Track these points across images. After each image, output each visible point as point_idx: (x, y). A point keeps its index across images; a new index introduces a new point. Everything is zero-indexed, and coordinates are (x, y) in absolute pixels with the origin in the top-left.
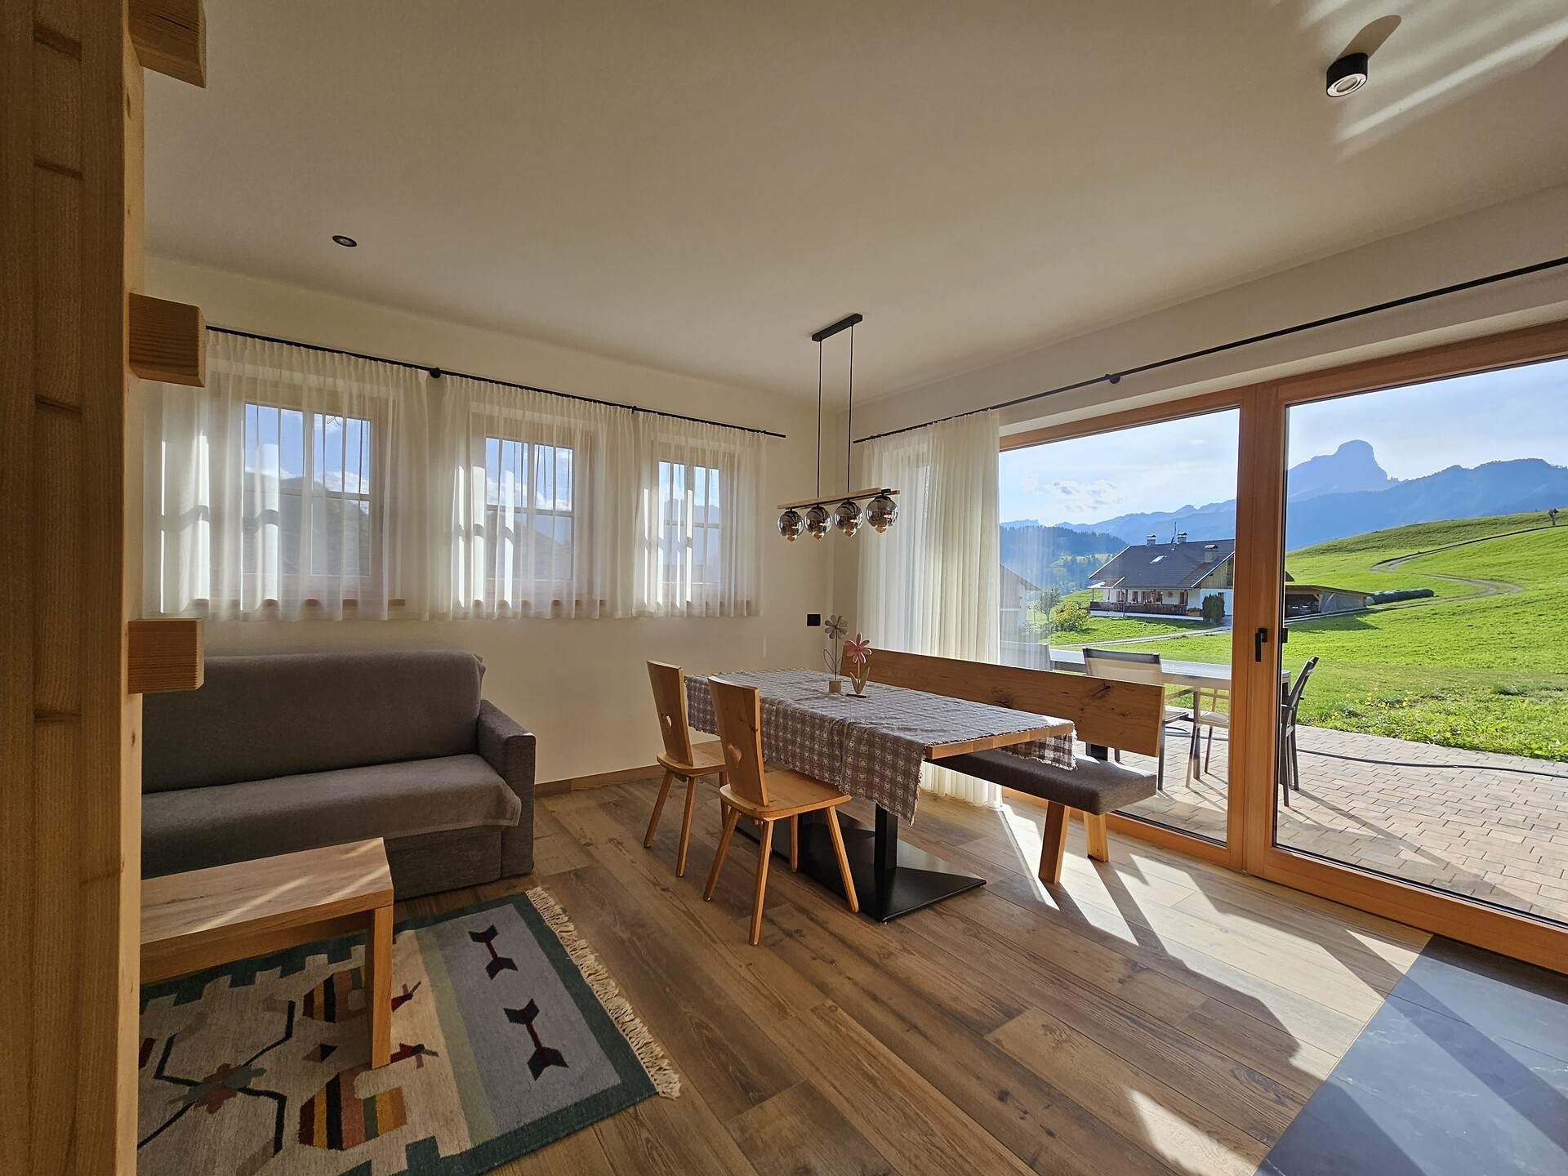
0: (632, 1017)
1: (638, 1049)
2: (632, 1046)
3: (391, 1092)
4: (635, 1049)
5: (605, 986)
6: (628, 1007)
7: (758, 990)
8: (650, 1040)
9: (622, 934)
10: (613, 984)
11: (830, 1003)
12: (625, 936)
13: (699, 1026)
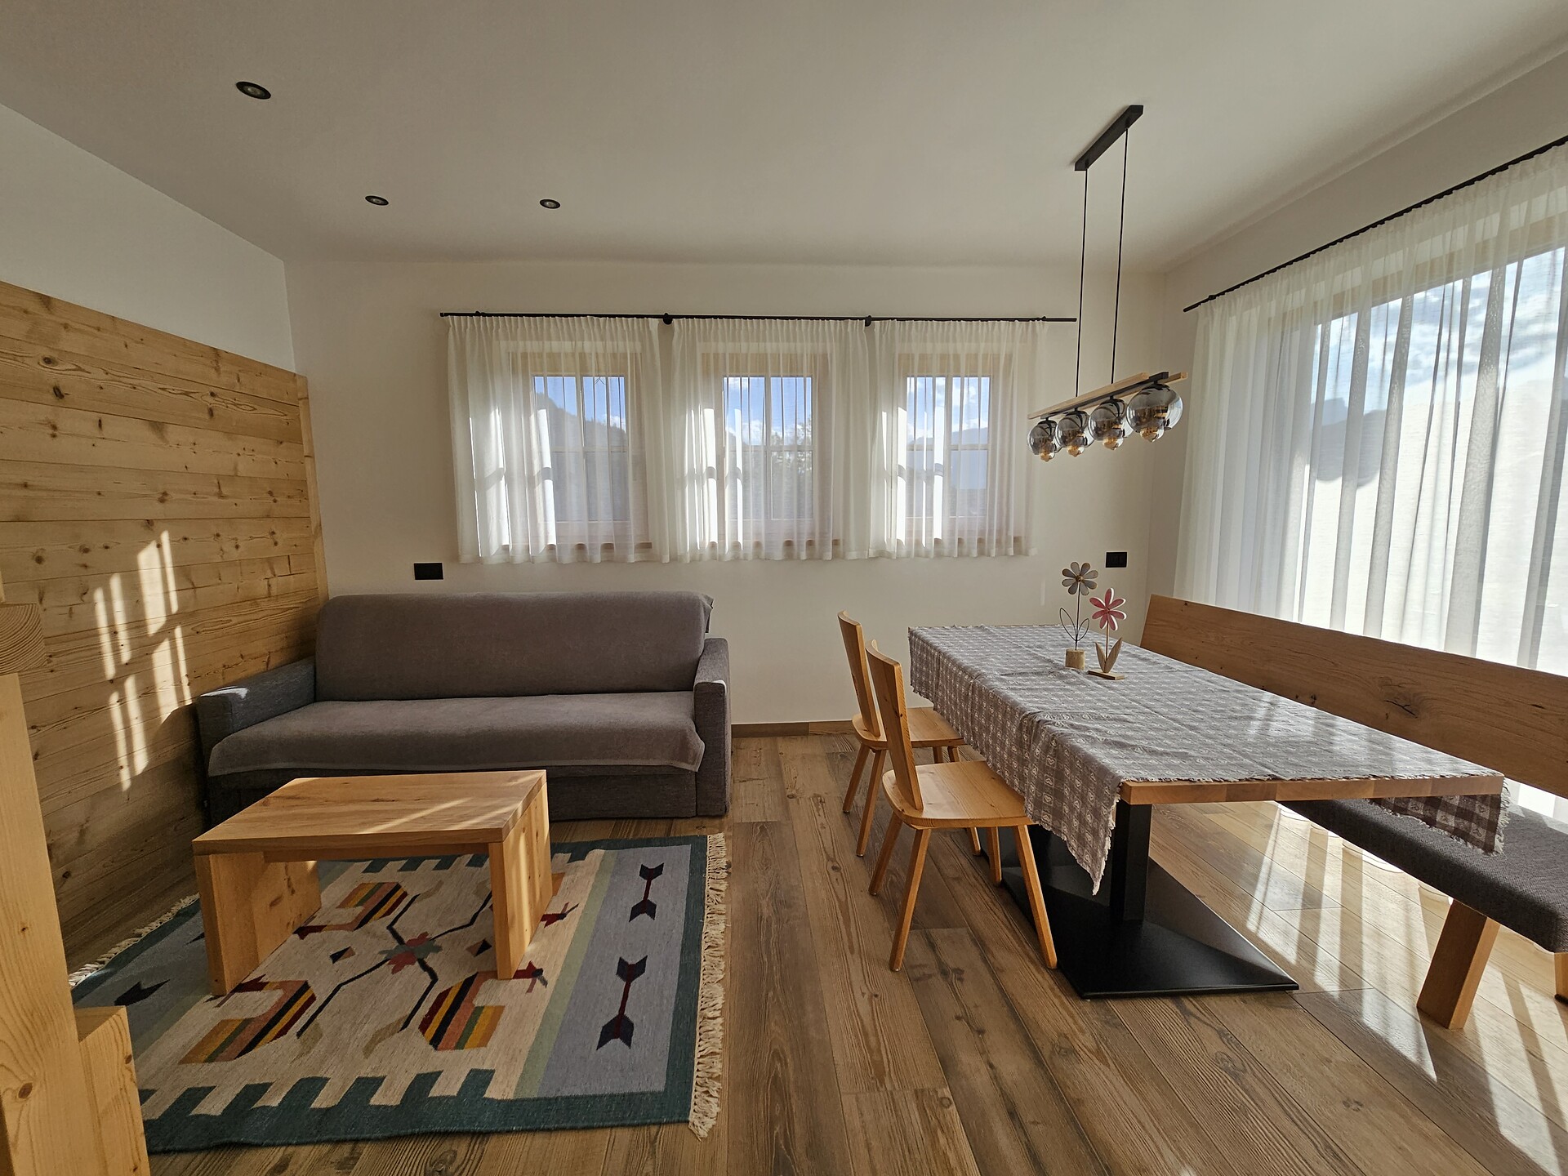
0: (717, 1013)
1: (701, 1057)
2: (697, 1051)
3: (496, 1007)
4: (697, 1055)
5: (714, 966)
6: (720, 1001)
7: (866, 1034)
8: (718, 1051)
9: (765, 910)
10: (723, 967)
11: (947, 1092)
12: (766, 911)
13: (777, 1055)
